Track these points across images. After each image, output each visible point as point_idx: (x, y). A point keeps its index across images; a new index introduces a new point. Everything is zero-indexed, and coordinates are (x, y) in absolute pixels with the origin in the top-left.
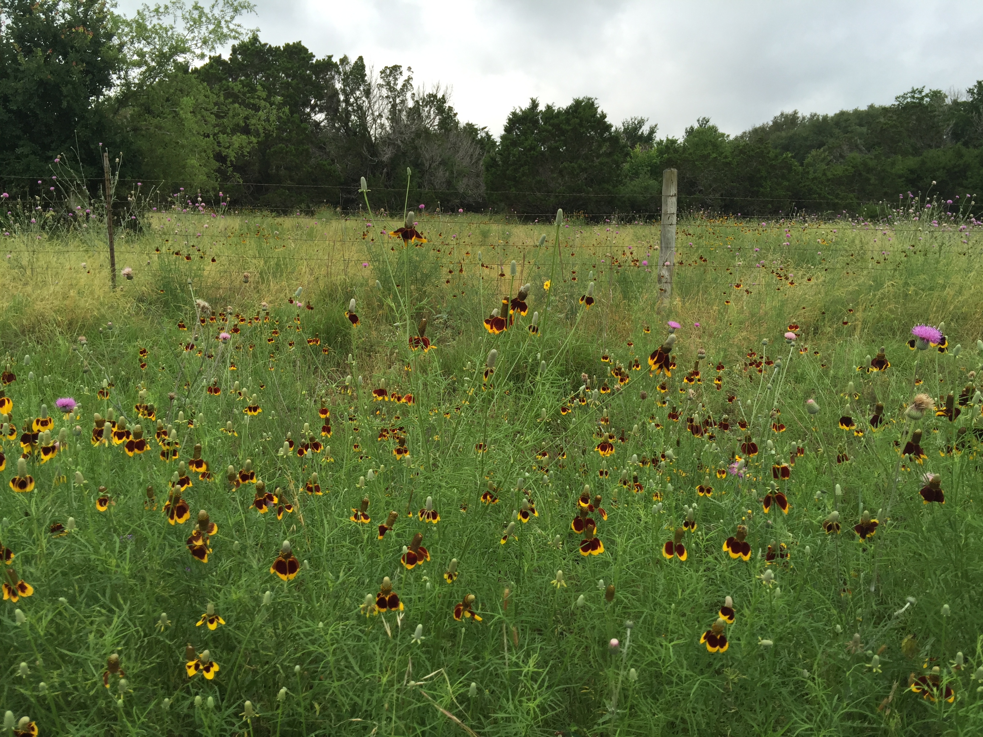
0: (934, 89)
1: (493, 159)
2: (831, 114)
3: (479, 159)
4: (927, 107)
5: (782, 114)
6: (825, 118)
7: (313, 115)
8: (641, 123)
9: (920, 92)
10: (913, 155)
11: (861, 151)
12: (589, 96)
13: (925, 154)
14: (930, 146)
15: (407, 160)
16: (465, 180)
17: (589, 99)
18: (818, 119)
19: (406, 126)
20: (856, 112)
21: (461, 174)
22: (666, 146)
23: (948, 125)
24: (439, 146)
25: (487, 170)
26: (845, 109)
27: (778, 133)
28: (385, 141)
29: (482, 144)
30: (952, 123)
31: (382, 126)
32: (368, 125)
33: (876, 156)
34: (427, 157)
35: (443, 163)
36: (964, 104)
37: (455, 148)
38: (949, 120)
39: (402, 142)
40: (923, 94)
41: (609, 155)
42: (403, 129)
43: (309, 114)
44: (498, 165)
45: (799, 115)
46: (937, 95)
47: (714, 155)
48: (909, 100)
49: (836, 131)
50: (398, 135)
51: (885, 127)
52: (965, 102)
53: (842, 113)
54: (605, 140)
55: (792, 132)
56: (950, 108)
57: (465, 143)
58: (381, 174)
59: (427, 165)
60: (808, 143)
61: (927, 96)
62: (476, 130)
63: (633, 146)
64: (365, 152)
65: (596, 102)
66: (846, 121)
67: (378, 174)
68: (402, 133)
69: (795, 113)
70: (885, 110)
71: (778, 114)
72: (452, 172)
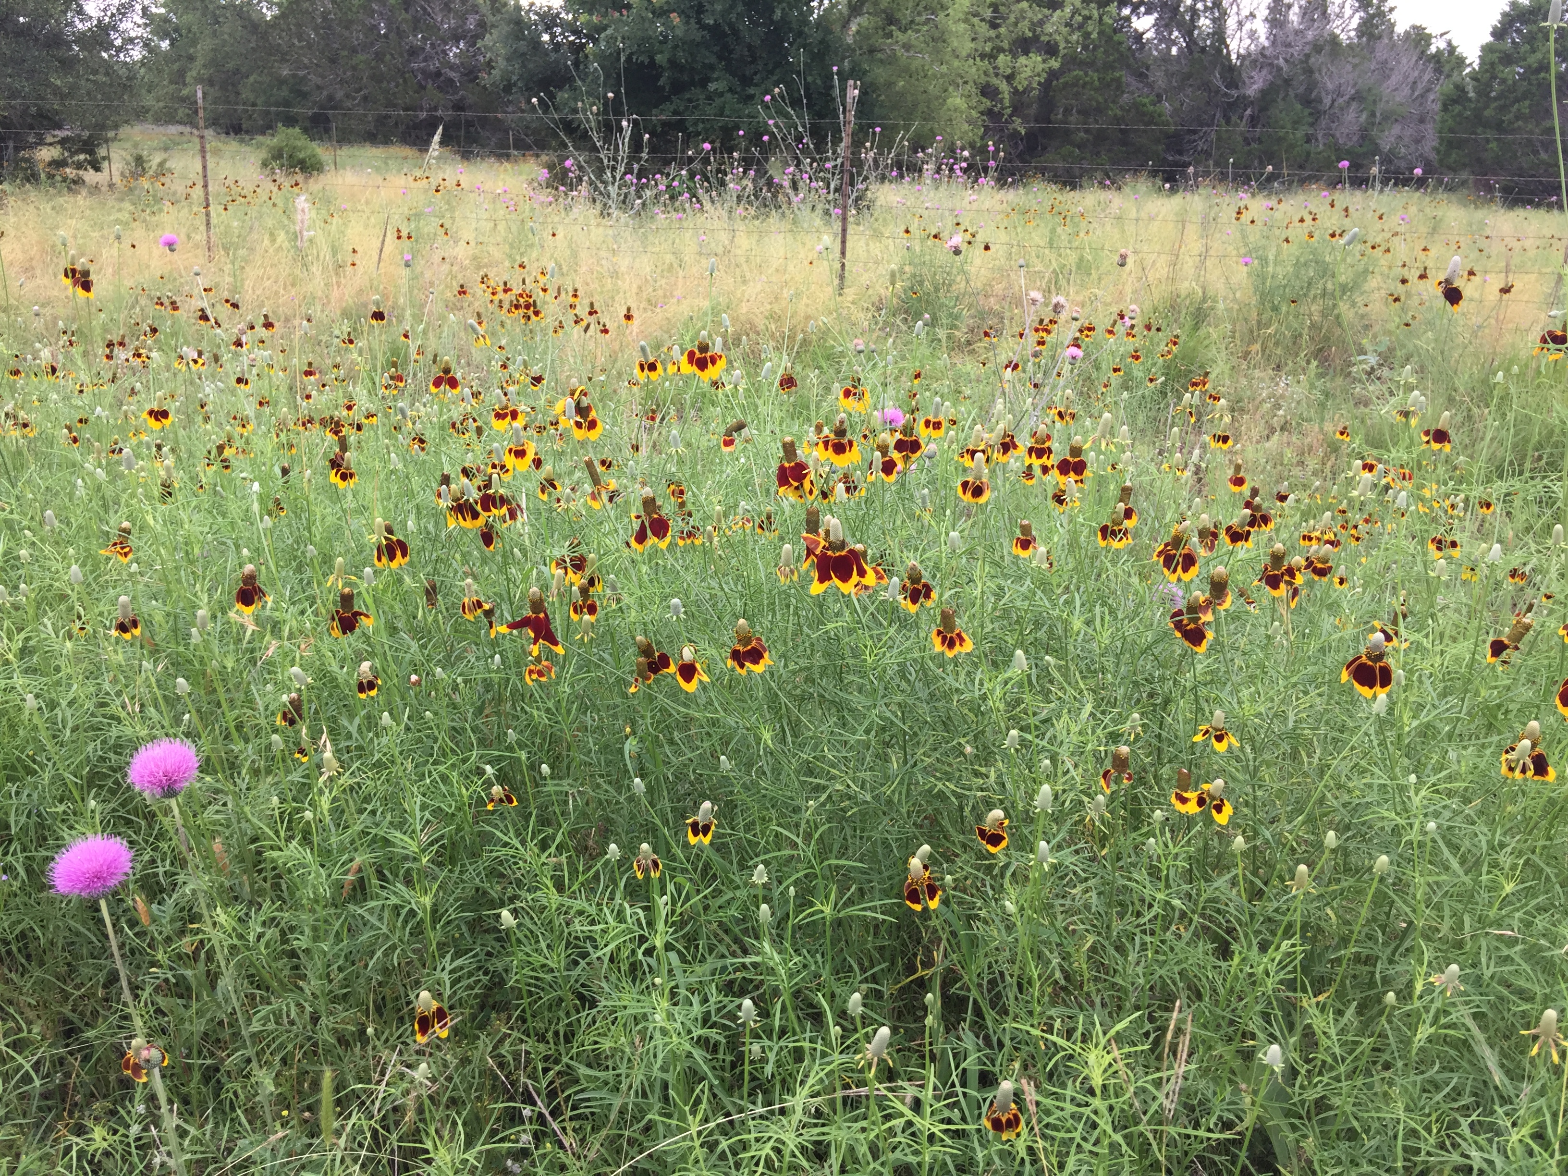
1: (1460, 89)
3: (1428, 90)
7: (1134, 18)
15: (1292, 93)
16: (1396, 130)
19: (1297, 32)
21: (1389, 118)
24: (1355, 66)
25: (1445, 108)
28: (1255, 61)
29: (1438, 62)
31: (1252, 35)
32: (1229, 32)
34: (1330, 86)
35: (1358, 97)
37: (1384, 70)
39: (1286, 60)
42: (1291, 38)
43: (1128, 19)
44: (1470, 100)
50: (1280, 49)
57: (1404, 61)
58: (1241, 118)
59: (1327, 101)
62: (1430, 36)
64: (1217, 80)
67: (1234, 118)
68: (1289, 45)
72: (1373, 114)
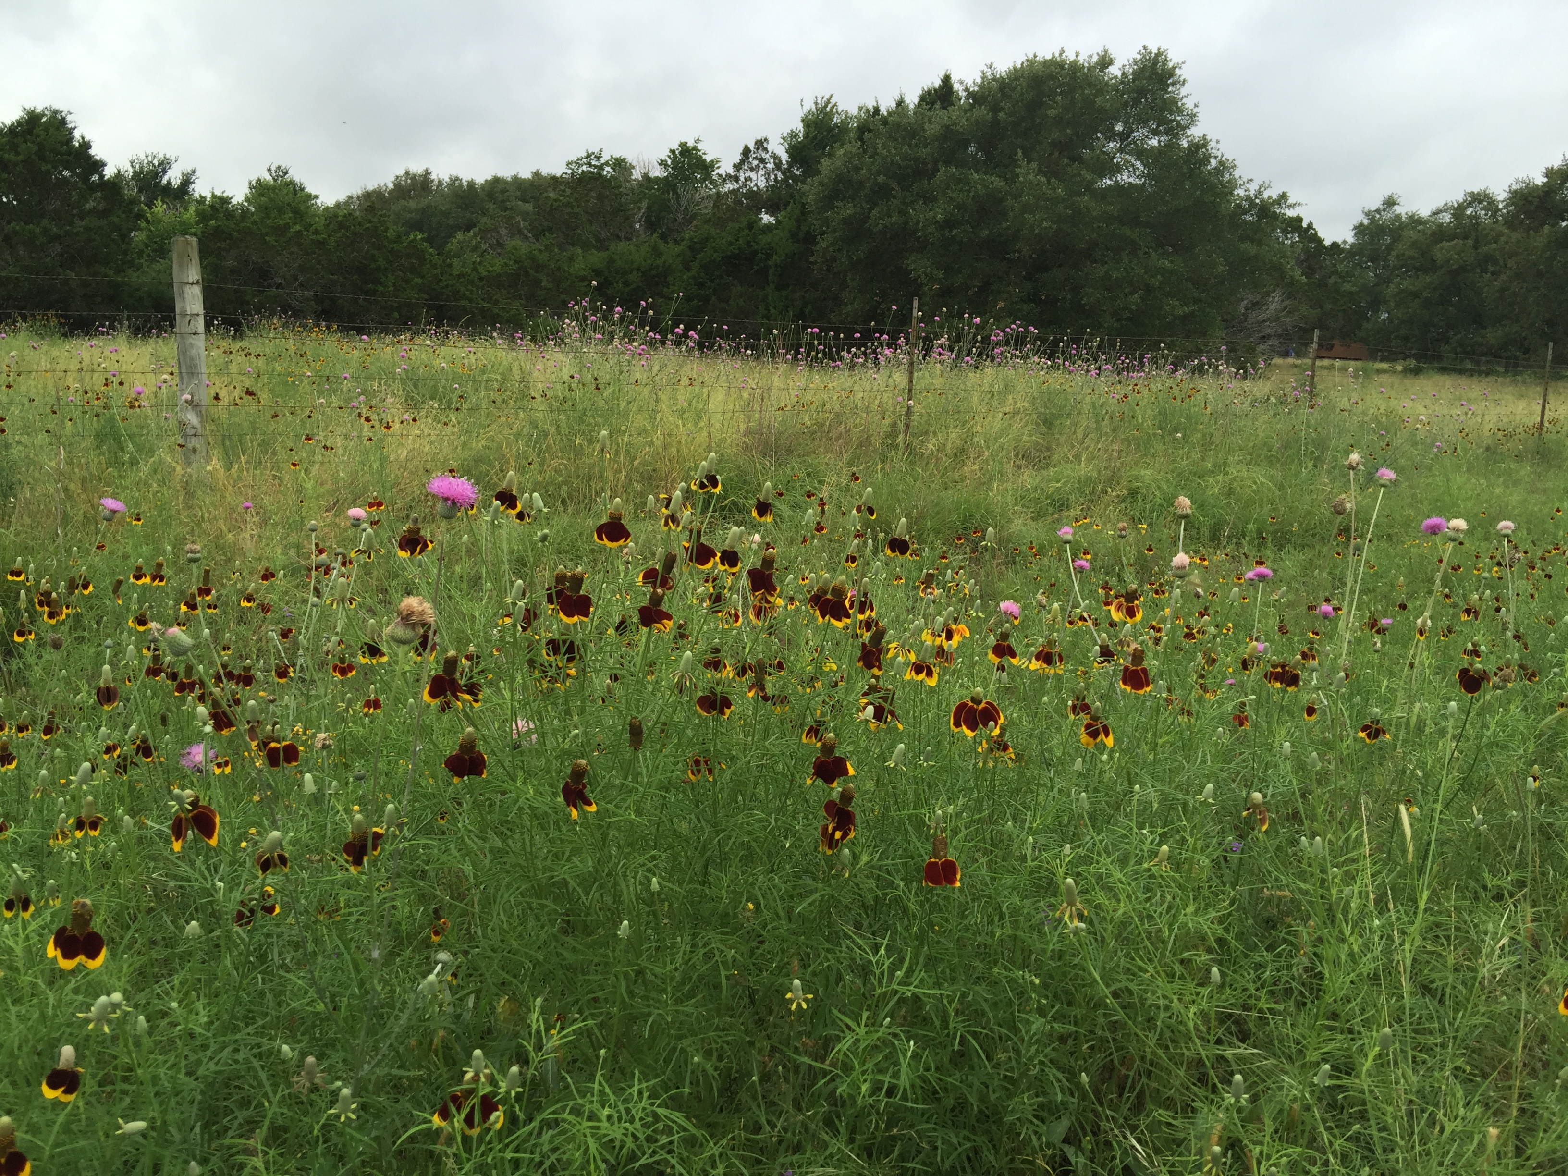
0: (617, 155)
2: (480, 178)
4: (609, 181)
5: (407, 173)
6: (471, 184)
8: (165, 165)
9: (598, 158)
10: (598, 249)
11: (526, 238)
12: (56, 106)
13: (612, 248)
14: (618, 238)
17: (56, 112)
18: (461, 185)
20: (516, 179)
22: (212, 206)
23: (640, 209)
26: (500, 175)
27: (403, 202)
30: (644, 204)
33: (547, 247)
36: (657, 179)
38: (640, 201)
40: (603, 161)
41: (104, 214)
45: (433, 176)
46: (620, 164)
47: (298, 227)
48: (584, 168)
49: (490, 206)
51: (556, 204)
52: (657, 178)
53: (496, 180)
54: (93, 187)
55: (424, 202)
56: (640, 184)
60: (451, 222)
61: (607, 164)
63: (150, 204)
65: (69, 118)
66: (504, 191)
69: (427, 173)
70: (554, 181)
71: (401, 172)
